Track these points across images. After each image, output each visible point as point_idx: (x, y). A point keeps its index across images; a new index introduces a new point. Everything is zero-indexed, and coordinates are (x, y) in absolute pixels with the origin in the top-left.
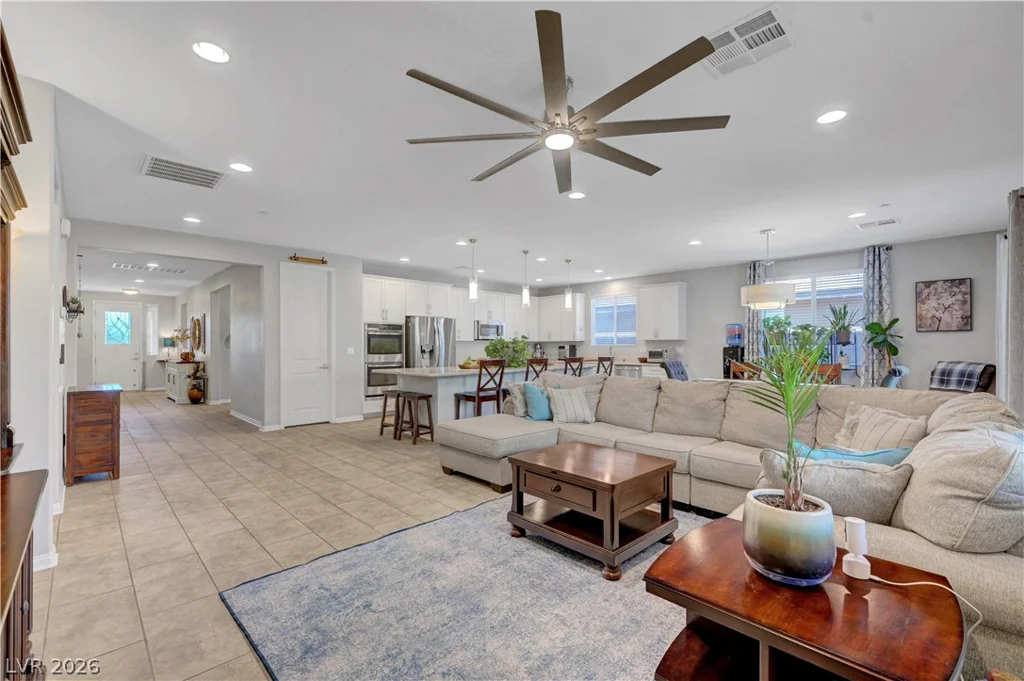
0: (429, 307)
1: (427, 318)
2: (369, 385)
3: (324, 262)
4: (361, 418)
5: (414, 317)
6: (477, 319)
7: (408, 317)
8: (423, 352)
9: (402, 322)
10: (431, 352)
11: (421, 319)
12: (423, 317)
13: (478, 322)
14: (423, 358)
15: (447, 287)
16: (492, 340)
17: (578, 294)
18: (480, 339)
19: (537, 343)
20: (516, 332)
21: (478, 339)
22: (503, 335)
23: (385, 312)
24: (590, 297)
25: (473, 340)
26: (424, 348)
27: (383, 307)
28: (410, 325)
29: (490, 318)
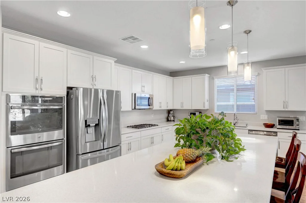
0: (93, 78)
1: (91, 90)
5: (77, 88)
6: (134, 93)
7: (70, 89)
8: (87, 126)
9: (63, 93)
10: (97, 125)
11: (85, 90)
12: (87, 89)
13: (135, 94)
14: (87, 133)
15: (111, 61)
16: (145, 109)
17: (207, 74)
18: (136, 108)
19: (171, 110)
20: (160, 103)
21: (135, 109)
22: (152, 105)
23: (38, 81)
24: (214, 77)
25: (131, 110)
26: (88, 122)
27: (36, 75)
28: (72, 96)
29: (143, 91)
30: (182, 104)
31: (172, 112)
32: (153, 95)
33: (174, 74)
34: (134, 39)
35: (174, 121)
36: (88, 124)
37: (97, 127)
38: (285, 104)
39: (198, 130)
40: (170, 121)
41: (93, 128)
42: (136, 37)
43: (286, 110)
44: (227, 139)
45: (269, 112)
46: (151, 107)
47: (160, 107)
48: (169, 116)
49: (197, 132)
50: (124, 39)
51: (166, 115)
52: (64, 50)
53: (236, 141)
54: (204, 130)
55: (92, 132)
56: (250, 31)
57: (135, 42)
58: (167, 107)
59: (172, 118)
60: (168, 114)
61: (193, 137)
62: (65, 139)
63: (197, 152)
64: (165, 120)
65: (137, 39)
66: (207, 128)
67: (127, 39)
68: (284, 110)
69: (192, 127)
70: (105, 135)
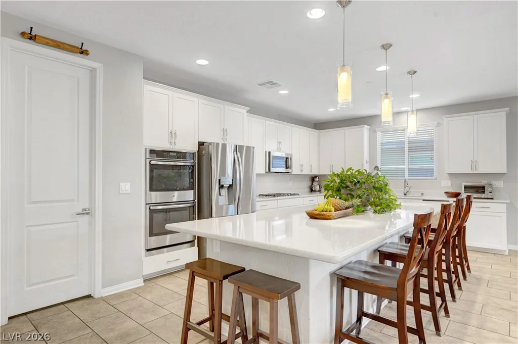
0: (224, 132)
1: (218, 144)
2: (152, 234)
3: (83, 52)
4: (140, 283)
5: (208, 143)
6: (268, 151)
7: (201, 144)
8: (221, 187)
9: (195, 149)
10: (230, 186)
13: (269, 153)
14: (220, 195)
15: (243, 110)
16: (281, 173)
17: (366, 126)
18: (271, 171)
19: (316, 176)
20: (301, 165)
21: (269, 171)
22: (291, 168)
23: (173, 135)
24: (376, 129)
25: (265, 173)
26: (222, 182)
27: (171, 128)
28: (204, 152)
29: (279, 150)
30: (331, 166)
31: (317, 179)
32: (292, 154)
33: (319, 125)
34: (272, 85)
35: (319, 191)
36: (221, 184)
37: (230, 189)
38: (474, 164)
39: (349, 184)
40: (315, 191)
41: (226, 189)
42: (275, 81)
43: (476, 172)
44: (380, 193)
45: (451, 175)
46: (288, 170)
47: (302, 171)
48: (313, 184)
49: (347, 187)
50: (260, 85)
51: (309, 183)
52: (195, 99)
53: (391, 197)
54: (355, 184)
55: (224, 194)
56: (415, 72)
57: (273, 87)
58: (311, 171)
59: (317, 188)
60: (311, 182)
61: (343, 191)
62: (197, 201)
63: (347, 204)
64: (308, 190)
65: (276, 83)
66: (359, 182)
67: (264, 84)
68: (472, 172)
69: (342, 181)
70: (239, 200)
